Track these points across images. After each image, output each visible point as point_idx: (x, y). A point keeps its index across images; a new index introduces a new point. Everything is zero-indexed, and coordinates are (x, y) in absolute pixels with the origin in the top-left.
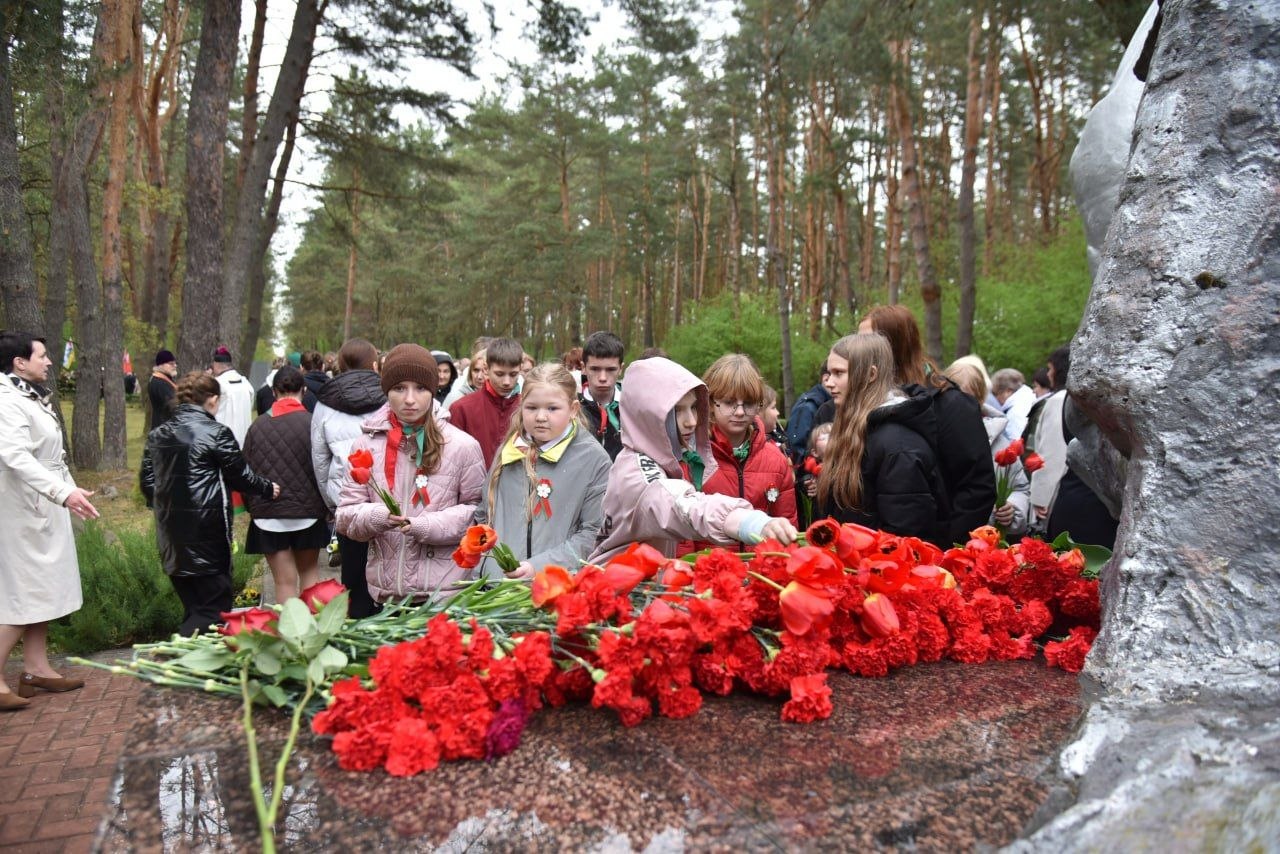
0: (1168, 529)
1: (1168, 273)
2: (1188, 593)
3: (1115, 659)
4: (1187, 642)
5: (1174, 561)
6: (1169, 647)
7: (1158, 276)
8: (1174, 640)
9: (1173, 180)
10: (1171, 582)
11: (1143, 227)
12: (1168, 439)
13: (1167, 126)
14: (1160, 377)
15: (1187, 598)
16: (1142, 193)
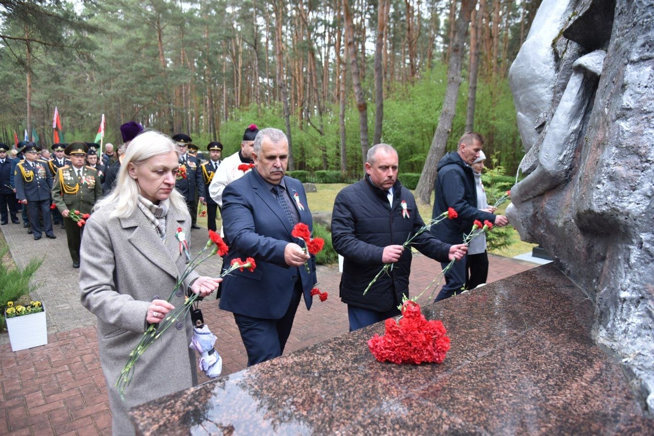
0: (642, 277)
1: (649, 159)
2: (650, 306)
3: (620, 338)
4: (650, 328)
5: (644, 292)
6: (644, 332)
7: (644, 160)
8: (645, 328)
9: (649, 112)
10: (642, 301)
11: (633, 134)
12: (644, 236)
13: (645, 85)
14: (644, 208)
15: (649, 308)
16: (631, 116)
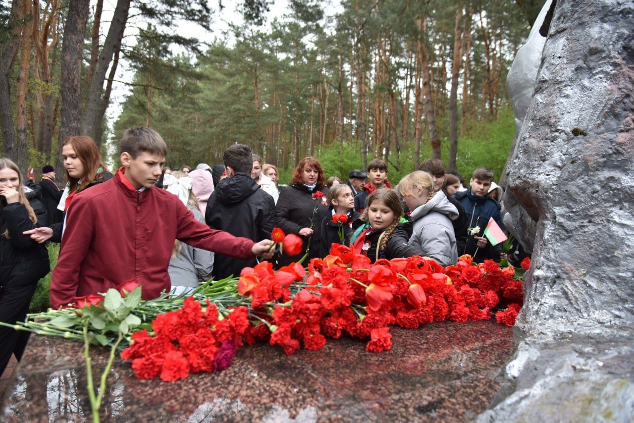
0: (557, 255)
1: (559, 128)
2: (566, 287)
3: (531, 319)
4: (565, 311)
5: (559, 271)
6: (557, 313)
7: (554, 129)
8: (559, 310)
9: (562, 82)
10: (558, 281)
11: (546, 105)
12: (557, 210)
13: (559, 55)
14: (554, 179)
15: (566, 289)
16: (546, 88)
